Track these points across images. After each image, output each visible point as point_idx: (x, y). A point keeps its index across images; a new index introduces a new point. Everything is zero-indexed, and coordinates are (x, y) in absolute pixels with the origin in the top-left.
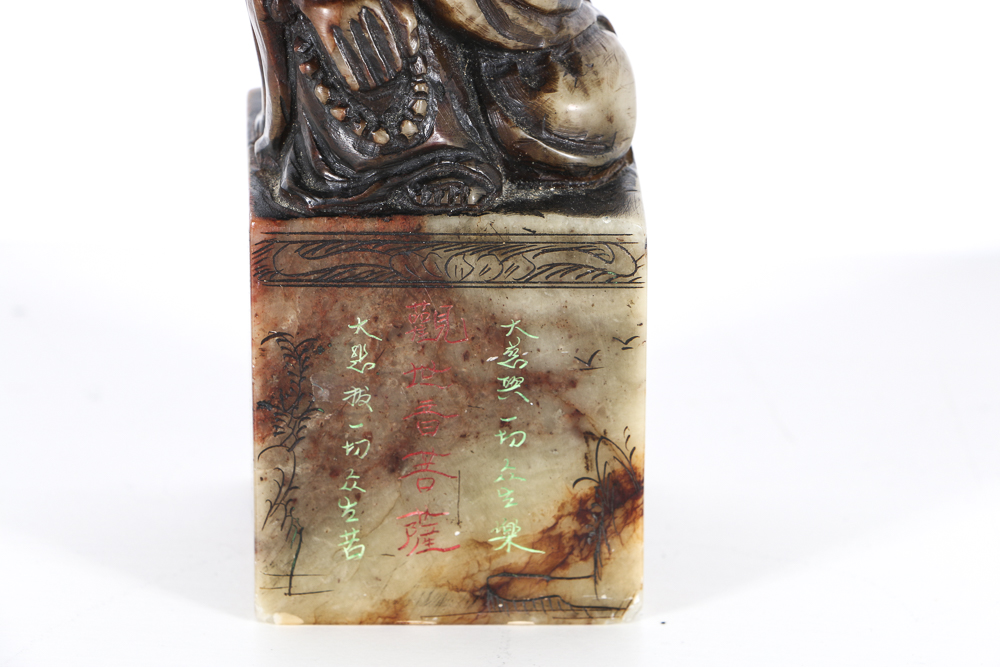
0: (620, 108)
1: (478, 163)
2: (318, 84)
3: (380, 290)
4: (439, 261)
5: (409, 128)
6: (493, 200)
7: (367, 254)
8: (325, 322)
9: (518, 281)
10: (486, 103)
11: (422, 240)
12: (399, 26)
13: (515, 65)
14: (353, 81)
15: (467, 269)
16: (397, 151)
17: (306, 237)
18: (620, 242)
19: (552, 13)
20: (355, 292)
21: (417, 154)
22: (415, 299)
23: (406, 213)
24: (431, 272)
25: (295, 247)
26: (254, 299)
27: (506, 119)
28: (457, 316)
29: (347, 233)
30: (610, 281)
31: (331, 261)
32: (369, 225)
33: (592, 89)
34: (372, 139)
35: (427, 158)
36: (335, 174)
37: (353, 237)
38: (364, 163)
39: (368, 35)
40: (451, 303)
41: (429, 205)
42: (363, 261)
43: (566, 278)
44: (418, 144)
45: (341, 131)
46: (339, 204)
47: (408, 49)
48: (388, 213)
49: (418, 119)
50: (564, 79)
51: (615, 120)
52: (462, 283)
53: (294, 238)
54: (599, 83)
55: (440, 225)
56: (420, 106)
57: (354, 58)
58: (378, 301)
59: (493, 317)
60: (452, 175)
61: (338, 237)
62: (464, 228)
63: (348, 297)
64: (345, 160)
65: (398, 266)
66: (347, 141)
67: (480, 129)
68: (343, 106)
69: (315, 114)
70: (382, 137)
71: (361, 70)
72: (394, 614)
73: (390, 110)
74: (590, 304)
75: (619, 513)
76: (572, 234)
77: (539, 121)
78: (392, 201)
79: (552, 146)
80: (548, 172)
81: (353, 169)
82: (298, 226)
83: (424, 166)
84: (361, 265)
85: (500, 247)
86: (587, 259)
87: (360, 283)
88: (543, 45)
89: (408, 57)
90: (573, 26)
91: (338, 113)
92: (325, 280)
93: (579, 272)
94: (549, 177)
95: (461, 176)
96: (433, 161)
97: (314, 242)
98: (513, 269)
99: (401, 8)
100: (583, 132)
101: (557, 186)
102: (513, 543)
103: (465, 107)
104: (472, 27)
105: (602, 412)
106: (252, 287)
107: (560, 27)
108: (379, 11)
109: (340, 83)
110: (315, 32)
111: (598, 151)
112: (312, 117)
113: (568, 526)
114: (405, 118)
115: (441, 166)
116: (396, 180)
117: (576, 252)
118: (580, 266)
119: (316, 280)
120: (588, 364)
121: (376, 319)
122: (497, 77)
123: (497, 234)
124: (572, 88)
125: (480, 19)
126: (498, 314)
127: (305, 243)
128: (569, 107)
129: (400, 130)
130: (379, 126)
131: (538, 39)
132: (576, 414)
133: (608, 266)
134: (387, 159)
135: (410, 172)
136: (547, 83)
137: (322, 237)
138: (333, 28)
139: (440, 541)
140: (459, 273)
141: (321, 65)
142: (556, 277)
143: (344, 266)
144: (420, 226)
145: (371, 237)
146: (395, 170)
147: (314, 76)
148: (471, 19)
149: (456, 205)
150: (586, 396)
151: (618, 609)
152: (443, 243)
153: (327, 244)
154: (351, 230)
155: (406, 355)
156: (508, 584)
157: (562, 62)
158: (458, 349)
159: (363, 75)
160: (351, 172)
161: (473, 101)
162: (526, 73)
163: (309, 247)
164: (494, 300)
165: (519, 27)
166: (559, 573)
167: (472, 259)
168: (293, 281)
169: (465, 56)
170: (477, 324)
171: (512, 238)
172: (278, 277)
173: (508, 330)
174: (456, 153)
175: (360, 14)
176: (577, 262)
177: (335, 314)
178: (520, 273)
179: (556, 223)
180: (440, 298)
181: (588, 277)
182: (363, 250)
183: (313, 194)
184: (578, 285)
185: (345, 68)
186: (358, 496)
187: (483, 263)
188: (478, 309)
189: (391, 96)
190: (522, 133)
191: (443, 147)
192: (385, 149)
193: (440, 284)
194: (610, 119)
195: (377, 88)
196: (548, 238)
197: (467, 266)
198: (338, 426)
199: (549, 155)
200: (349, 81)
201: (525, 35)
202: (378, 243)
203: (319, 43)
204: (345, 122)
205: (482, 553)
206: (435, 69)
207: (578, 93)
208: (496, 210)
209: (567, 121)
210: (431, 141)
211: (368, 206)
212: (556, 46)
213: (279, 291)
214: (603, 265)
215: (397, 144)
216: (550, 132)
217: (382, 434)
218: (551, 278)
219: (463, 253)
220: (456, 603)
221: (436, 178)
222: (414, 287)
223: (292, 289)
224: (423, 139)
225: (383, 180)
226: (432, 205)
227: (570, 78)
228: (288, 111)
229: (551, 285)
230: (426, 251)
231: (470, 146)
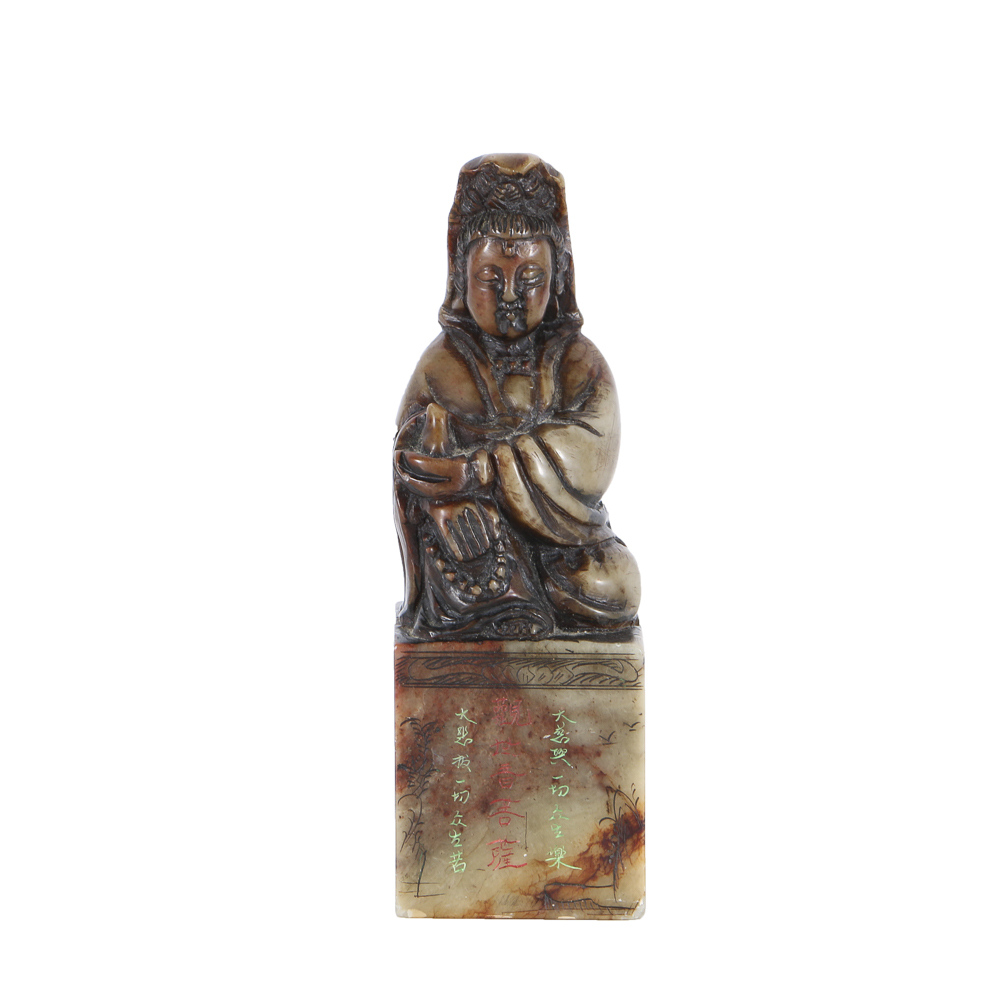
0: (629, 585)
1: (537, 611)
2: (438, 559)
3: (476, 690)
4: (513, 671)
5: (494, 585)
6: (547, 634)
7: (468, 666)
8: (441, 712)
9: (563, 684)
10: (543, 578)
11: (501, 656)
12: (487, 521)
13: (562, 556)
14: (459, 554)
15: (531, 676)
16: (487, 600)
17: (429, 655)
18: (627, 659)
19: (585, 524)
20: (460, 691)
21: (499, 603)
22: (498, 696)
23: (492, 639)
24: (508, 678)
25: (422, 661)
26: (396, 696)
27: (556, 586)
28: (524, 708)
29: (455, 652)
30: (621, 685)
31: (445, 671)
32: (469, 647)
33: (611, 571)
34: (471, 593)
35: (505, 606)
36: (448, 616)
37: (459, 655)
38: (466, 608)
39: (468, 525)
40: (520, 699)
41: (507, 635)
42: (465, 671)
43: (593, 683)
44: (500, 595)
45: (452, 589)
46: (450, 635)
47: (493, 535)
48: (482, 639)
49: (500, 580)
50: (593, 564)
51: (626, 591)
52: (527, 686)
53: (422, 655)
54: (616, 568)
55: (513, 647)
56: (501, 571)
57: (460, 541)
58: (475, 697)
59: (547, 709)
60: (521, 617)
61: (449, 655)
62: (529, 649)
63: (455, 695)
64: (456, 607)
65: (487, 674)
66: (455, 594)
67: (539, 593)
68: (453, 572)
69: (436, 581)
70: (477, 590)
71: (464, 547)
72: (485, 912)
73: (482, 575)
74: (608, 700)
75: (629, 842)
76: (597, 653)
77: (577, 589)
78: (483, 633)
79: (585, 604)
80: (583, 621)
81: (458, 612)
82: (424, 648)
83: (503, 611)
84: (464, 673)
85: (551, 662)
86: (606, 670)
87: (463, 685)
88: (580, 543)
89: (494, 541)
90: (599, 535)
91: (449, 576)
92: (441, 684)
93: (601, 679)
94: (583, 625)
95: (527, 618)
96: (510, 608)
97: (435, 658)
98: (560, 676)
99: (489, 510)
100: (605, 597)
101: (588, 631)
102: (561, 862)
103: (530, 578)
104: (534, 526)
105: (617, 773)
106: (396, 688)
107: (590, 534)
108: (475, 511)
109: (452, 558)
110: (436, 526)
111: (615, 610)
112: (433, 583)
113: (597, 851)
114: (491, 579)
115: (515, 611)
116: (486, 619)
117: (599, 666)
118: (602, 675)
119: (435, 683)
120: (608, 741)
121: (473, 709)
122: (551, 562)
123: (549, 653)
124: (598, 569)
125: (539, 521)
126: (550, 707)
127: (429, 659)
128: (596, 581)
129: (488, 586)
130: (476, 583)
131: (576, 539)
132: (601, 774)
133: (620, 675)
134: (480, 605)
135: (495, 614)
136: (582, 564)
137: (439, 655)
138: (447, 521)
139: (514, 861)
140: (525, 679)
141: (440, 549)
142: (587, 682)
143: (453, 674)
144: (501, 648)
145: (470, 655)
146: (486, 612)
147: (435, 553)
148: (533, 520)
149: (524, 635)
150: (607, 762)
151: (629, 909)
152: (515, 659)
153: (443, 659)
154: (458, 650)
155: (492, 734)
156: (558, 890)
157: (592, 555)
158: (524, 730)
159: (465, 551)
160: (457, 614)
161: (536, 576)
162: (569, 561)
163: (431, 661)
164: (548, 697)
165: (564, 529)
166: (591, 883)
167: (534, 670)
168: (421, 684)
169: (531, 550)
170: (537, 713)
171: (559, 656)
172: (412, 681)
173: (557, 717)
174: (524, 603)
175: (463, 512)
176: (600, 672)
177: (447, 707)
178: (564, 679)
179: (587, 647)
180: (514, 695)
181: (607, 683)
182: (465, 663)
183: (434, 629)
184: (601, 687)
185: (454, 546)
186: (461, 829)
187: (541, 672)
188: (538, 703)
189: (483, 565)
190: (566, 595)
191: (515, 599)
192: (480, 598)
193: (513, 686)
194: (623, 591)
195: (474, 560)
196: (581, 656)
197: (530, 674)
198: (449, 781)
199: (583, 609)
200: (456, 554)
201: (568, 535)
202: (474, 659)
203: (439, 535)
204: (454, 582)
205: (541, 869)
206: (511, 553)
207: (602, 572)
208: (550, 639)
209: (595, 589)
210: (507, 595)
211: (468, 636)
212: (588, 546)
213: (412, 691)
214: (617, 674)
215: (486, 595)
216: (584, 595)
217: (477, 787)
218: (585, 683)
219: (528, 666)
220: (525, 904)
221: (511, 618)
222: (497, 688)
223: (420, 689)
224: (503, 593)
225: (477, 619)
226: (508, 635)
227: (597, 563)
228: (419, 585)
229: (584, 687)
230: (505, 664)
231: (532, 600)
